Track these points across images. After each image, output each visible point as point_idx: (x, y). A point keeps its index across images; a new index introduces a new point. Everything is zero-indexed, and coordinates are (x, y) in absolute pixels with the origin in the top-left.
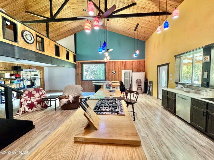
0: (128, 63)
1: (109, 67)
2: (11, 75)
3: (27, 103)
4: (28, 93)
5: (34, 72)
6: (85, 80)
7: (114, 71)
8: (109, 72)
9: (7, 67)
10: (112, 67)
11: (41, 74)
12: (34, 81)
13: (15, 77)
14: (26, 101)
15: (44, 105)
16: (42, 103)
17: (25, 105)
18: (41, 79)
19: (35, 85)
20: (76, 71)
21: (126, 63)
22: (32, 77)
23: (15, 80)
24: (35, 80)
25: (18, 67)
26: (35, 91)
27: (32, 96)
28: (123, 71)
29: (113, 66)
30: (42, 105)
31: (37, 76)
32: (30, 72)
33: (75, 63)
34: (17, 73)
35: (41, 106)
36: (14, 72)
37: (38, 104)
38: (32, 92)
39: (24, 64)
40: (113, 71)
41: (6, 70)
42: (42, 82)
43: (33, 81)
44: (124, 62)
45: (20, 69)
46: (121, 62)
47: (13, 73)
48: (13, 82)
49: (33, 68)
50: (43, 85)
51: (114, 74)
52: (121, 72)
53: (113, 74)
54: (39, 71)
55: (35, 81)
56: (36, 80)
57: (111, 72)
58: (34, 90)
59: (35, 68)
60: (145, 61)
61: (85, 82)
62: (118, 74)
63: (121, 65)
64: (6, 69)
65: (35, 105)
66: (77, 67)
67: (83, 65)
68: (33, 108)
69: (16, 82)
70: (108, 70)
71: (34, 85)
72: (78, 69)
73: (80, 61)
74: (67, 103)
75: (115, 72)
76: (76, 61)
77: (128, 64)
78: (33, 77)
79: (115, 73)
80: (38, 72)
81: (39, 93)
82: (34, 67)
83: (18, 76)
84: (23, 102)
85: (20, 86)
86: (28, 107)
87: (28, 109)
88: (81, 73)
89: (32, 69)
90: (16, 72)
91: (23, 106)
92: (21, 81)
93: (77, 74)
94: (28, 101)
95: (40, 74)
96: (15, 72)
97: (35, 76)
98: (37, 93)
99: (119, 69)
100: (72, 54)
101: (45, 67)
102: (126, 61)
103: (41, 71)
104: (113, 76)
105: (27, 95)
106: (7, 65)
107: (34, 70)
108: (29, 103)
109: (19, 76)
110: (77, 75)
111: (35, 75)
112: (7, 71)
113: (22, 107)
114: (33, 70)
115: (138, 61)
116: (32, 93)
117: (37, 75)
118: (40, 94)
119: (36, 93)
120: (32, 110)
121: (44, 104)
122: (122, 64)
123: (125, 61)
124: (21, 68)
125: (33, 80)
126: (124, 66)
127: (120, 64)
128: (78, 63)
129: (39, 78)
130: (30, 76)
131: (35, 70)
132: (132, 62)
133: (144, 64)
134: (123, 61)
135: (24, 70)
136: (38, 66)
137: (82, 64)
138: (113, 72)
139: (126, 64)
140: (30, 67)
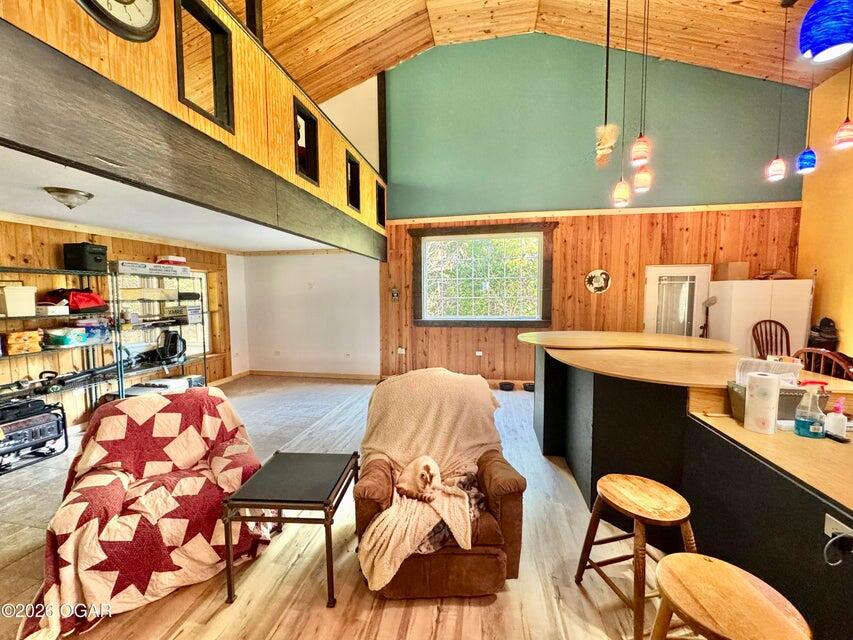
0: (688, 223)
1: (569, 247)
2: (48, 297)
3: (106, 546)
4: (121, 435)
5: (178, 278)
6: (433, 322)
7: (597, 273)
8: (570, 279)
9: (30, 252)
10: (589, 248)
11: (215, 292)
12: (176, 328)
13: (72, 311)
14: (95, 523)
15: (235, 540)
16: (220, 525)
17: (84, 565)
18: (211, 313)
19: (185, 348)
20: (386, 275)
21: (677, 225)
22: (169, 305)
23: (73, 325)
24: (181, 321)
25: (88, 249)
26: (176, 418)
27: (153, 458)
28: (653, 273)
29: (596, 246)
30: (219, 538)
31: (198, 303)
32: (160, 278)
33: (382, 231)
34: (86, 286)
35: (217, 548)
36: (70, 277)
37: (190, 534)
38: (151, 422)
39: (126, 236)
40: (593, 274)
41: (23, 270)
42: (218, 331)
43: (171, 329)
44: (659, 220)
45: (96, 260)
46: (646, 221)
47: (62, 282)
48: (59, 341)
49: (172, 258)
50: (223, 348)
51: (600, 289)
52: (639, 277)
53: (591, 289)
54: (203, 275)
55: (184, 328)
56: (186, 323)
57: (581, 279)
58: (165, 410)
59: (183, 259)
60: (798, 211)
61: (433, 331)
62: (621, 287)
63: (645, 240)
64: (22, 265)
65: (172, 549)
66: (389, 252)
67: (424, 239)
68: (155, 576)
69: (75, 337)
70: (565, 269)
71: (180, 349)
72: (393, 264)
73: (409, 222)
74: (424, 550)
75: (606, 281)
76: (387, 222)
77: (686, 234)
78: (176, 304)
79: (602, 284)
80: (195, 281)
81: (199, 429)
82: (178, 251)
83: (87, 306)
84: (66, 537)
85: (107, 357)
86: (114, 575)
87: (113, 595)
88: (409, 282)
89: (168, 262)
90: (81, 277)
91: (67, 573)
92: (103, 329)
93: (390, 290)
94: (114, 523)
95: (209, 288)
96: (74, 282)
97: (184, 303)
98: (183, 427)
99: (631, 263)
100: (372, 178)
101: (232, 252)
102: (677, 215)
103: (214, 276)
104: (594, 302)
105: (114, 449)
106: (30, 237)
107: (179, 270)
108: (119, 538)
109: (96, 301)
110: (389, 293)
111: (182, 297)
112: (28, 271)
113: (58, 582)
114: (175, 267)
115: (752, 215)
116: (155, 435)
117: (194, 296)
118: (206, 439)
119: (180, 433)
120: (143, 591)
121: (236, 527)
122: (651, 235)
123: (669, 215)
124: (104, 254)
125: (174, 324)
126: (663, 243)
127: (635, 232)
128: (394, 229)
129: (205, 310)
130: (159, 301)
131: (184, 270)
132: (712, 220)
133: (796, 232)
134: (653, 216)
135: (121, 269)
136: (197, 251)
137: (417, 234)
138: (590, 281)
139: (676, 233)
140: (156, 253)
